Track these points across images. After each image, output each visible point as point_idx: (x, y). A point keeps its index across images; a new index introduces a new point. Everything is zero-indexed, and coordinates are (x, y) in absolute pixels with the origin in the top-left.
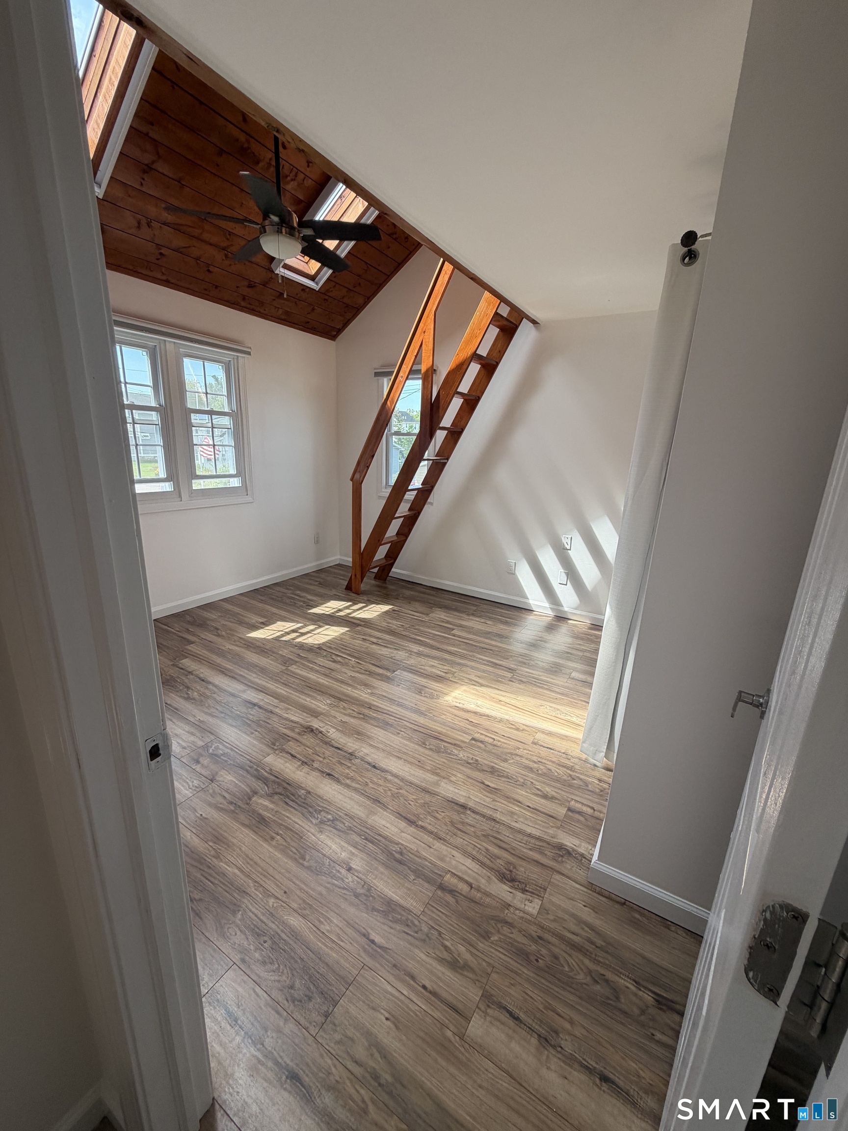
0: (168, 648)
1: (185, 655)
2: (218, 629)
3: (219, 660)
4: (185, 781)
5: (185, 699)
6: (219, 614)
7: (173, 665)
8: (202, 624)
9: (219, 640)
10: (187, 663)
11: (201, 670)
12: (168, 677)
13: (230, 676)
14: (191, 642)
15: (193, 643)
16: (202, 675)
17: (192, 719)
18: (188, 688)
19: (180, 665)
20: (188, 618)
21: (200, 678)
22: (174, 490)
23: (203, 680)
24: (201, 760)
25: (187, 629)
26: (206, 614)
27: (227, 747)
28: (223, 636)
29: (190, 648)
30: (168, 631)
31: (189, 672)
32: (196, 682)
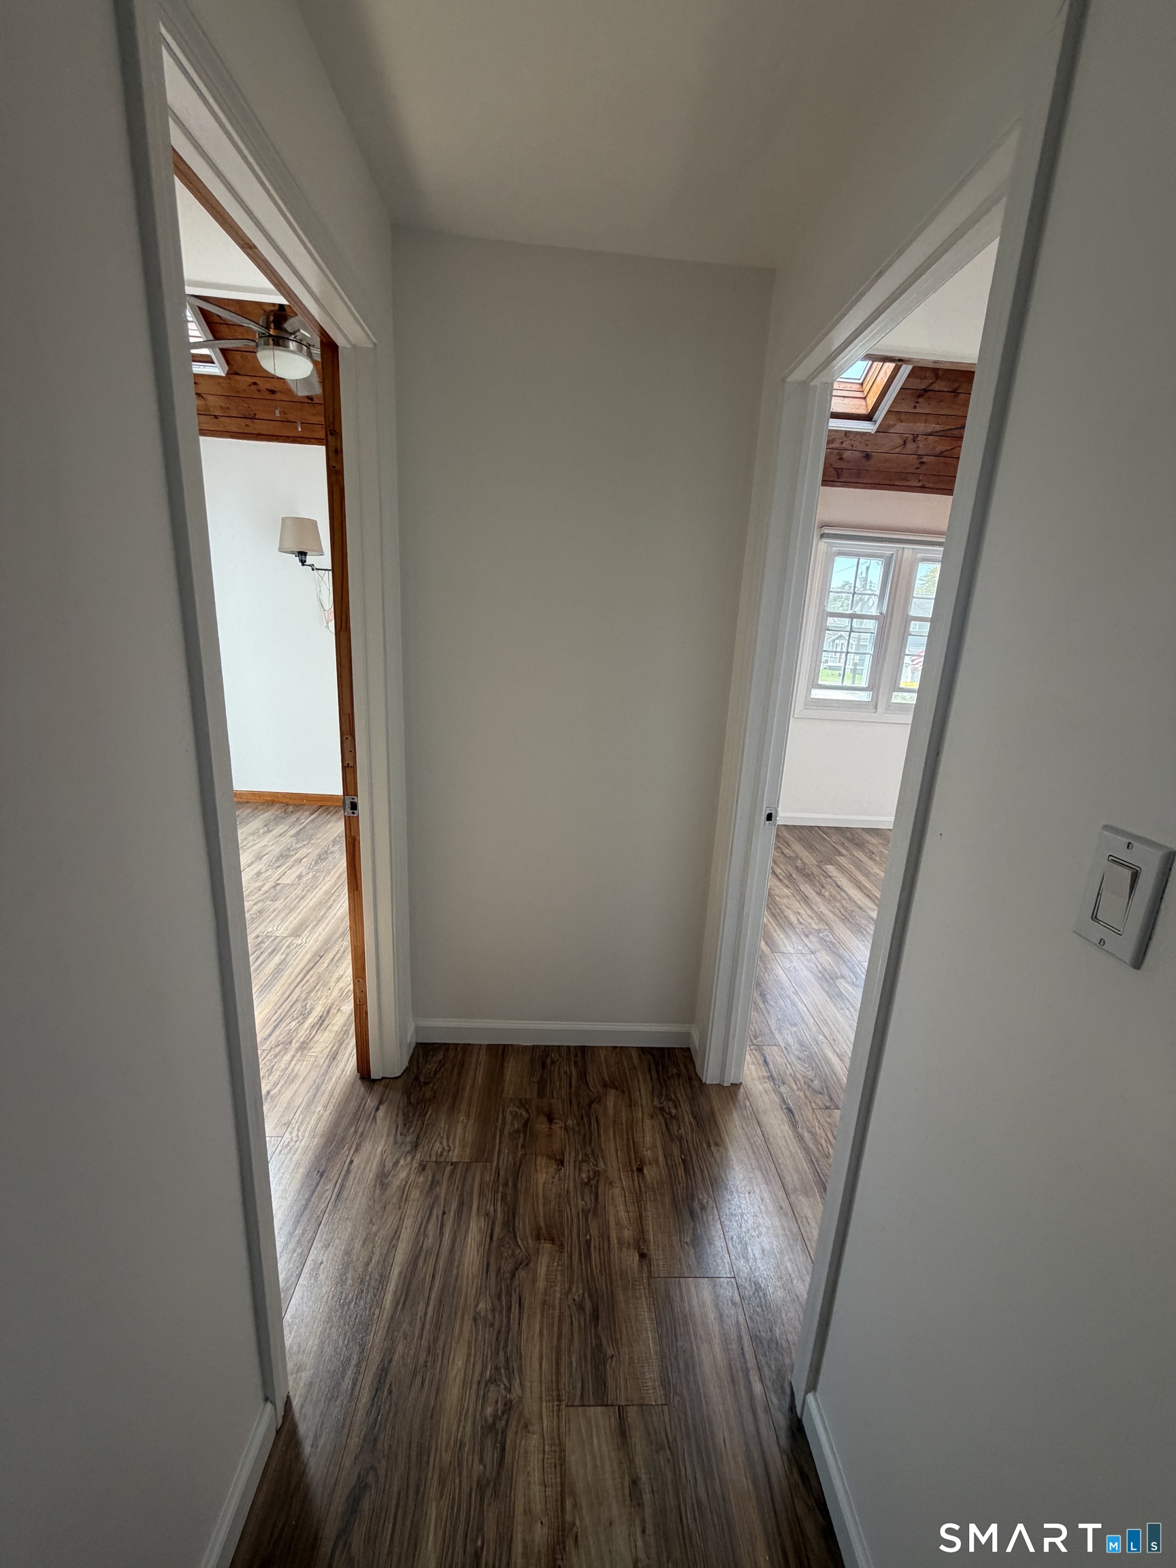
0: (819, 851)
1: (831, 862)
2: (873, 853)
3: (861, 878)
4: (792, 943)
5: (817, 893)
6: (881, 841)
7: (818, 866)
8: (861, 845)
9: (871, 863)
10: (831, 869)
11: (841, 879)
12: (810, 873)
13: (865, 894)
14: (841, 854)
15: (843, 855)
16: (839, 883)
17: (816, 909)
18: (823, 887)
19: (824, 869)
20: (848, 834)
21: (836, 884)
22: (872, 700)
23: (839, 887)
24: (810, 936)
25: (843, 843)
26: (868, 837)
27: (835, 939)
28: (876, 860)
29: (839, 859)
30: (825, 839)
31: (829, 876)
32: (831, 885)
